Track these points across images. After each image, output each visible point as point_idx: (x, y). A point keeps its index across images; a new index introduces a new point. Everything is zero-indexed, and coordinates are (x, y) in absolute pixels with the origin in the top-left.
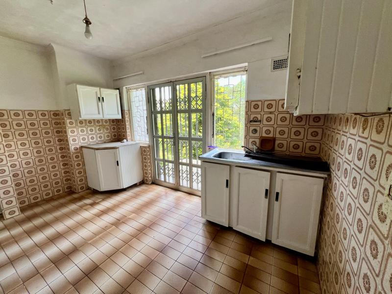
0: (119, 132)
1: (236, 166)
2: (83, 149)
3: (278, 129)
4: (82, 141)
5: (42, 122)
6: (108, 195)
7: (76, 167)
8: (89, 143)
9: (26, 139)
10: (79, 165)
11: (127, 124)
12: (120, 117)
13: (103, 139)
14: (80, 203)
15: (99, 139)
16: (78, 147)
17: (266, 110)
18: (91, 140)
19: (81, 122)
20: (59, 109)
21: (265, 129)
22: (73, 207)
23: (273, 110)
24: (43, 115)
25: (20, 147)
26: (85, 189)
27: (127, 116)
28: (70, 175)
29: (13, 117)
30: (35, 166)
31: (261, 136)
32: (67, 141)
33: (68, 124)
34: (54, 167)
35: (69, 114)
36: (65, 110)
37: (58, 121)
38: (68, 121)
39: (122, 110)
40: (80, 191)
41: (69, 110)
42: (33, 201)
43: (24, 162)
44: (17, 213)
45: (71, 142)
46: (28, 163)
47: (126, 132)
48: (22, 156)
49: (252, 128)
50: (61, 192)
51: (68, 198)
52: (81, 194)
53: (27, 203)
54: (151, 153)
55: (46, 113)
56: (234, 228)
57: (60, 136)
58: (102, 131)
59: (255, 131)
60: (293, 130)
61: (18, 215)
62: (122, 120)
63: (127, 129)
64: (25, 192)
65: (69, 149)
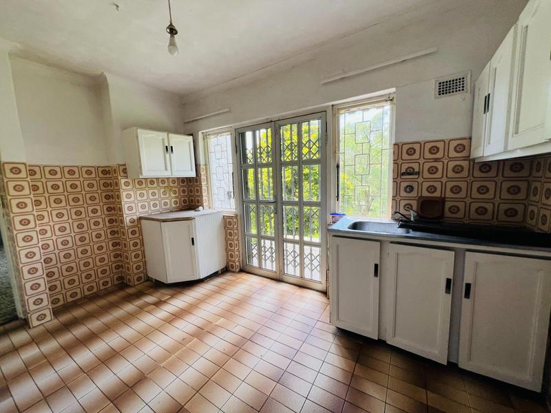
0: (191, 196)
1: (392, 242)
2: (143, 222)
3: (450, 185)
4: (141, 210)
5: (86, 183)
6: (178, 289)
7: (132, 248)
8: (150, 212)
9: (64, 208)
10: (135, 245)
11: (204, 184)
12: (193, 174)
13: (168, 206)
14: (139, 302)
15: (164, 207)
16: (135, 218)
17: (428, 155)
18: (153, 208)
19: (140, 183)
20: (110, 164)
21: (426, 185)
22: (130, 307)
23: (439, 155)
24: (89, 172)
25: (56, 219)
26: (143, 280)
27: (203, 173)
28: (122, 259)
29: (48, 176)
30: (75, 247)
31: (419, 195)
32: (120, 210)
33: (123, 185)
34: (100, 248)
35: (125, 171)
36: (120, 165)
37: (109, 182)
38: (123, 181)
39: (196, 165)
40: (136, 283)
41: (125, 165)
42: (70, 300)
43: (60, 241)
44: (48, 318)
45: (126, 212)
46: (65, 243)
47: (201, 196)
48: (58, 233)
49: (404, 185)
50: (109, 285)
51: (121, 294)
52: (139, 287)
53: (61, 303)
54: (239, 225)
55: (92, 170)
56: (388, 342)
57: (110, 203)
58: (167, 195)
59: (410, 189)
60: (476, 185)
61: (50, 321)
62: (196, 179)
63: (203, 191)
64: (59, 286)
65: (122, 222)
